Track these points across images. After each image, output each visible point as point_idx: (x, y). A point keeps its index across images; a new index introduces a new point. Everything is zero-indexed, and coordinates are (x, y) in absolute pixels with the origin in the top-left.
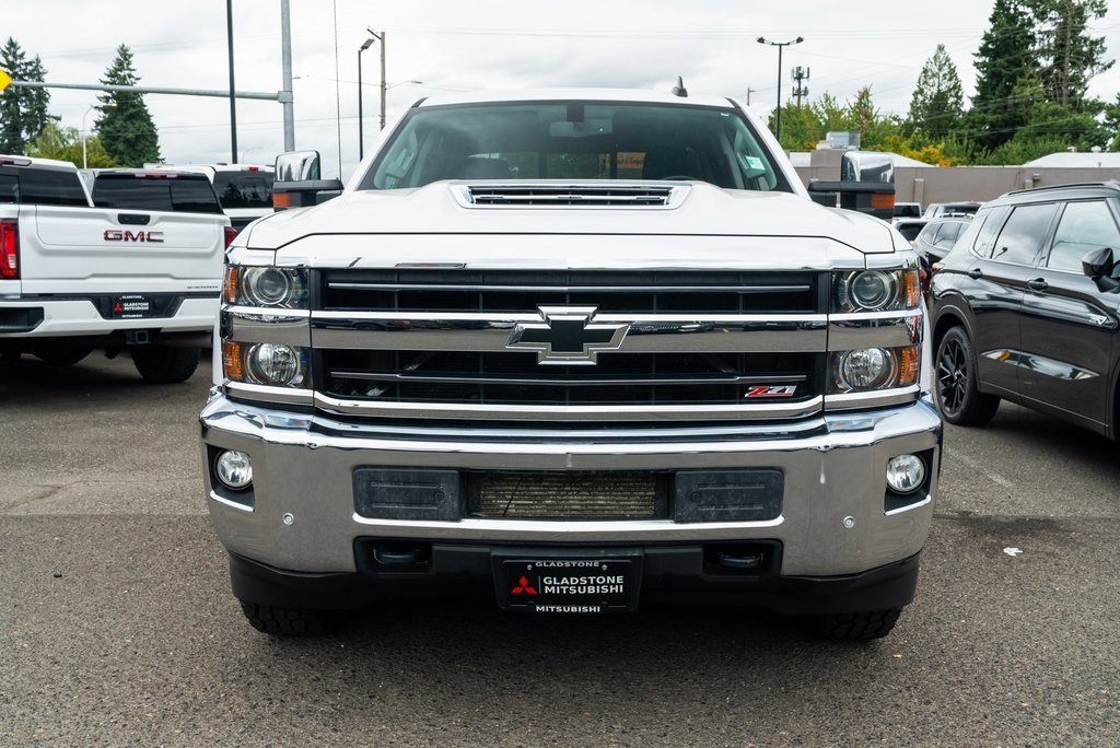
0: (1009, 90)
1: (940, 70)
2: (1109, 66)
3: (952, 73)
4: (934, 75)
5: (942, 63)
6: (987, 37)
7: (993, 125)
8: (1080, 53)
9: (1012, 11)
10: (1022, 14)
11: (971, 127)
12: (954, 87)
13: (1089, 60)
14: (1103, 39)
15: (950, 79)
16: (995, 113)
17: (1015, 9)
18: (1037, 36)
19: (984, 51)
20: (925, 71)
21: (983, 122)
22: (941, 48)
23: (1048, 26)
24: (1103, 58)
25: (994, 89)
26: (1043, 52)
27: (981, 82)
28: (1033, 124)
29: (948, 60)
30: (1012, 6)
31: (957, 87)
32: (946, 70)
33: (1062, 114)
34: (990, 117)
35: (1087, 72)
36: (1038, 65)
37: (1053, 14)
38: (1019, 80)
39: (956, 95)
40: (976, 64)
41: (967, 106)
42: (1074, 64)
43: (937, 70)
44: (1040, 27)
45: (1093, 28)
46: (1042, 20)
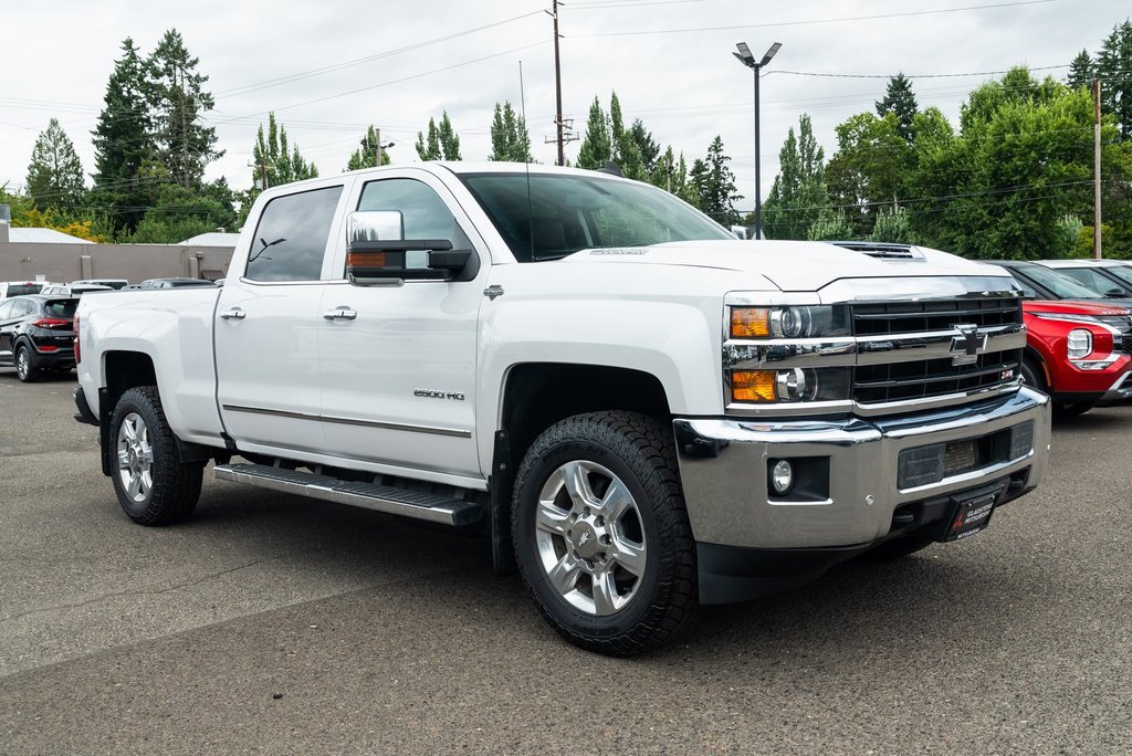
0: (133, 170)
1: (56, 144)
2: (221, 155)
3: (69, 150)
4: (49, 150)
5: (55, 137)
6: (104, 117)
7: (120, 203)
8: (195, 140)
9: (125, 94)
10: (135, 97)
11: (98, 205)
12: (73, 164)
13: (204, 149)
14: (213, 129)
15: (67, 156)
16: (120, 191)
17: (129, 92)
18: (152, 120)
19: (102, 130)
20: (39, 146)
21: (110, 200)
22: (54, 123)
23: (162, 112)
24: (216, 147)
25: (117, 168)
26: (160, 137)
27: (100, 160)
28: (162, 205)
29: (63, 135)
30: (125, 89)
31: (76, 163)
32: (62, 145)
33: (188, 197)
34: (117, 196)
35: (203, 158)
36: (156, 147)
37: (165, 101)
38: (143, 161)
39: (76, 172)
40: (95, 142)
41: (89, 183)
42: (190, 150)
43: (52, 145)
44: (153, 112)
45: (204, 119)
46: (155, 105)
